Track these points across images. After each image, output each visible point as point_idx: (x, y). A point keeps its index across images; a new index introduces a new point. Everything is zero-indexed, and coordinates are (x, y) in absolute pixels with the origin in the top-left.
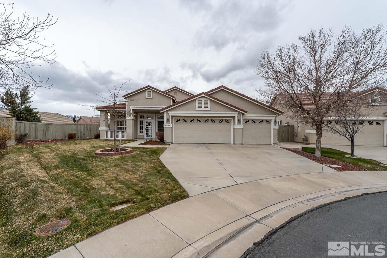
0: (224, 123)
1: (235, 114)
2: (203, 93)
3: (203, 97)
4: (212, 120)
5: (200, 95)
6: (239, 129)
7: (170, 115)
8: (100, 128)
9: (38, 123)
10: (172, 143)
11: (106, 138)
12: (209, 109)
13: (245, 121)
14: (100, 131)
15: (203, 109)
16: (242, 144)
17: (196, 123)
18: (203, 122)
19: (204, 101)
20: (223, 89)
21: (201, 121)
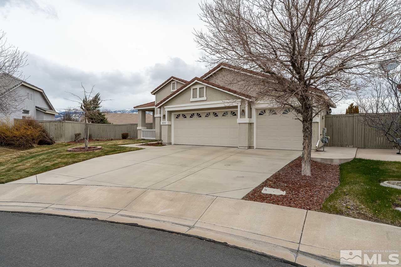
0: (229, 116)
1: (238, 103)
2: (196, 78)
3: (196, 83)
4: (214, 112)
5: (193, 82)
6: (244, 124)
7: (167, 110)
8: (138, 128)
9: (103, 124)
10: (170, 144)
11: (142, 138)
12: (205, 98)
13: (259, 112)
14: (138, 130)
15: (198, 99)
17: (197, 118)
18: (203, 116)
19: (200, 88)
20: (223, 67)
21: (201, 115)
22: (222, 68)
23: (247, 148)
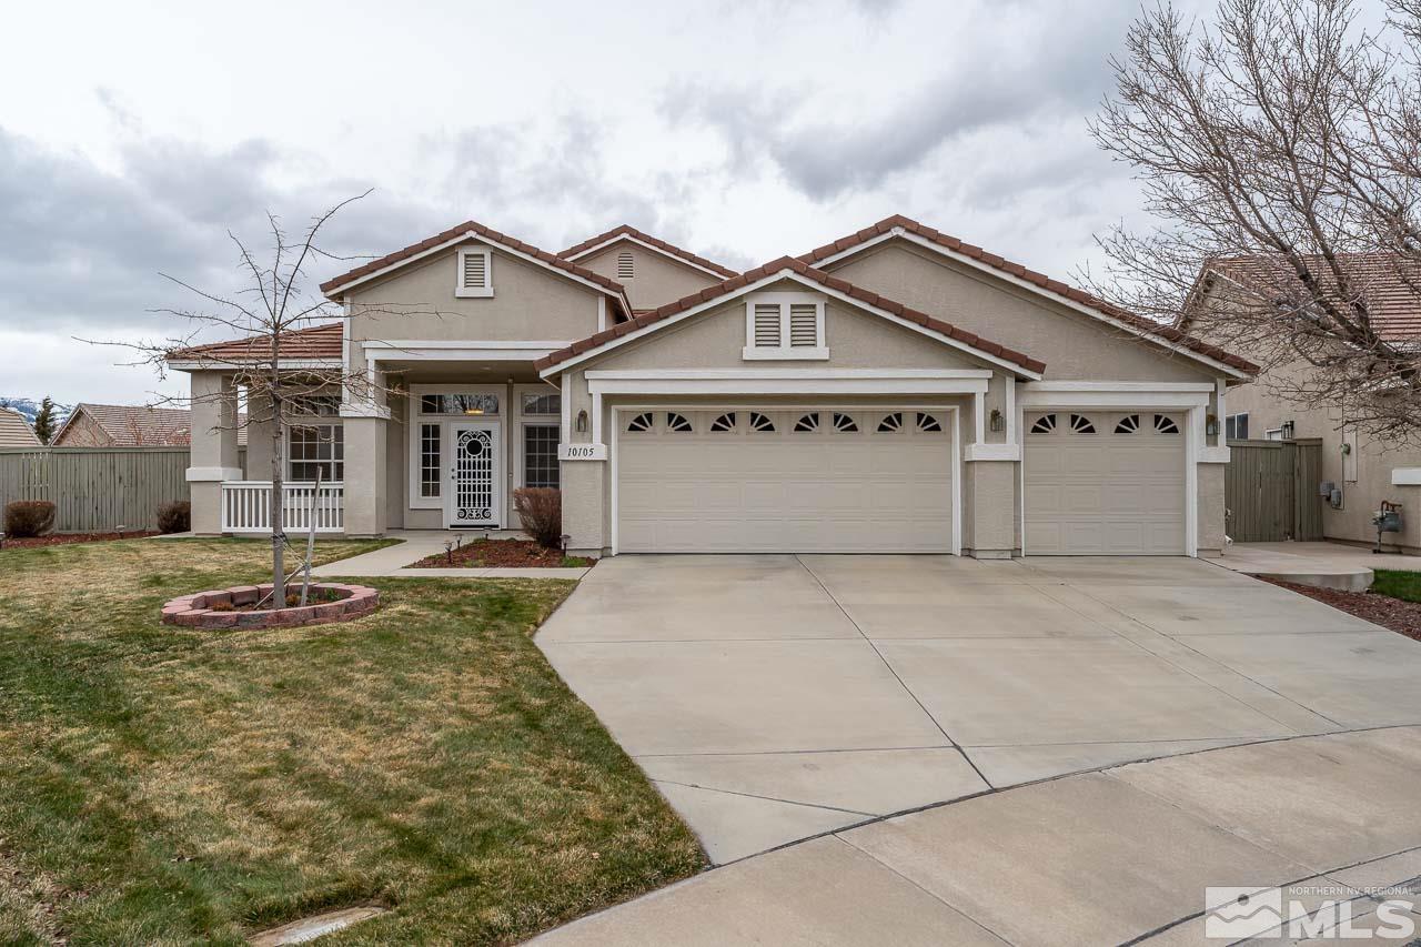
0: (909, 432)
1: (974, 383)
2: (785, 262)
3: (786, 284)
4: (837, 416)
5: (771, 275)
6: (997, 467)
7: (598, 389)
8: (192, 474)
10: (605, 552)
11: (225, 529)
12: (821, 351)
13: (1034, 422)
14: (193, 488)
15: (785, 351)
16: (1016, 553)
17: (748, 433)
18: (784, 427)
19: (793, 307)
20: (901, 234)
21: (772, 421)
22: (898, 239)
23: (1008, 555)
